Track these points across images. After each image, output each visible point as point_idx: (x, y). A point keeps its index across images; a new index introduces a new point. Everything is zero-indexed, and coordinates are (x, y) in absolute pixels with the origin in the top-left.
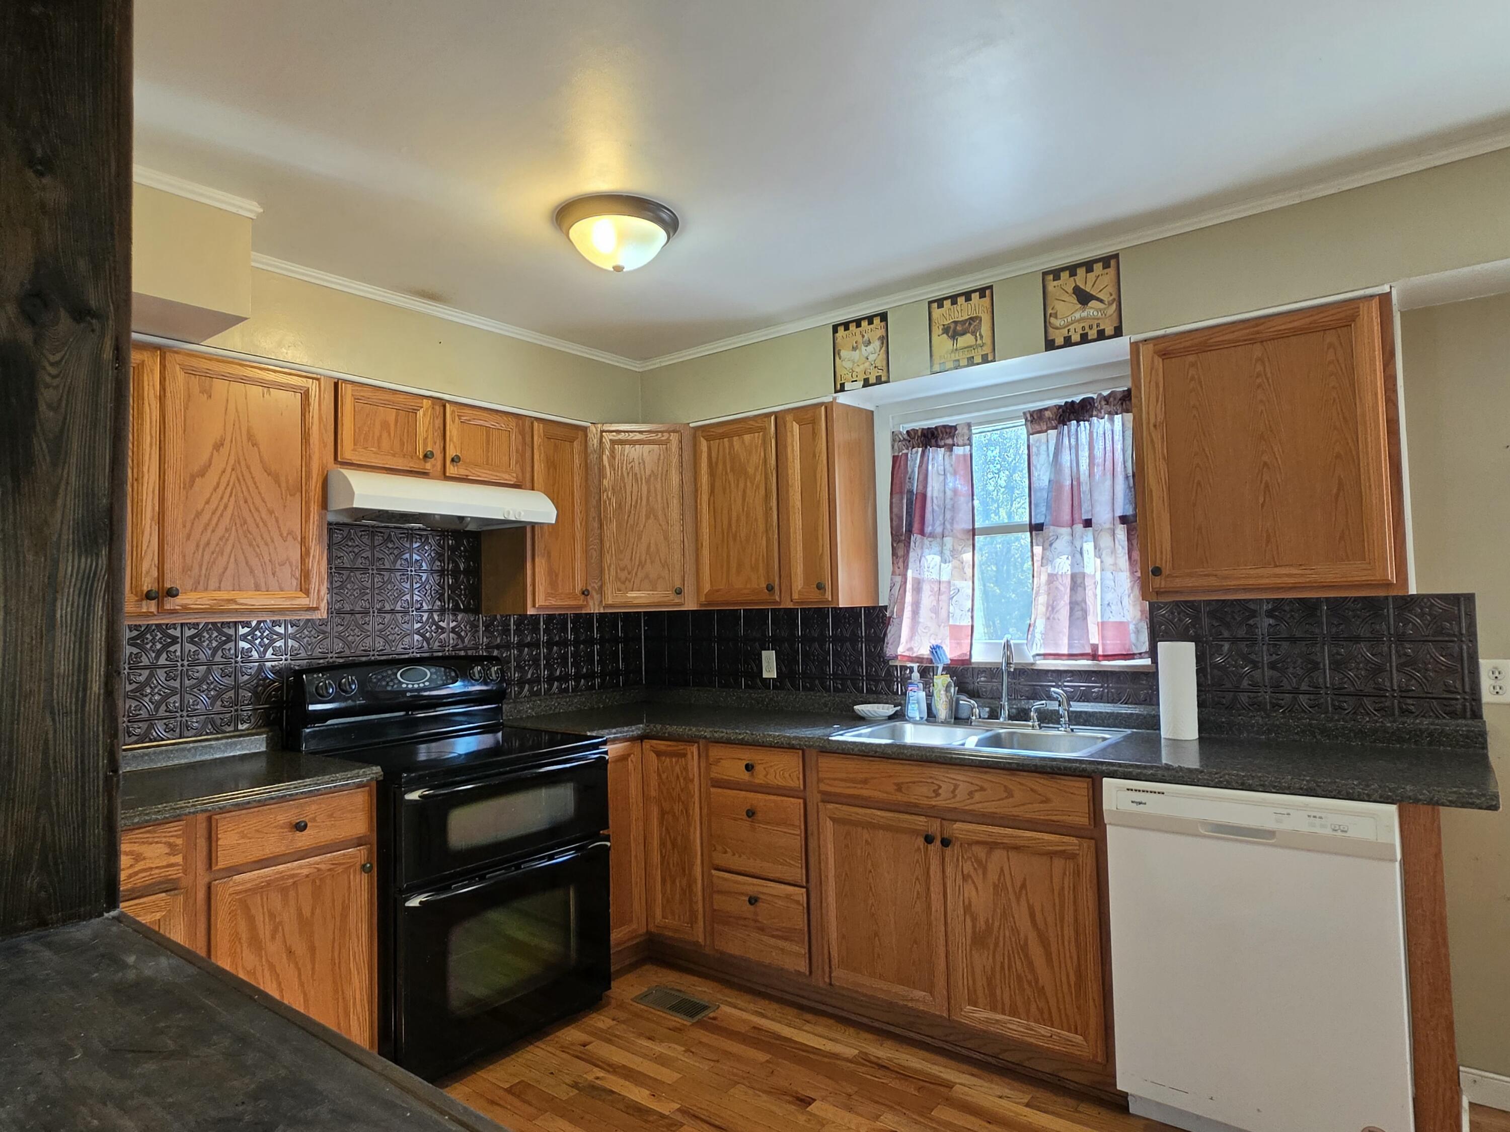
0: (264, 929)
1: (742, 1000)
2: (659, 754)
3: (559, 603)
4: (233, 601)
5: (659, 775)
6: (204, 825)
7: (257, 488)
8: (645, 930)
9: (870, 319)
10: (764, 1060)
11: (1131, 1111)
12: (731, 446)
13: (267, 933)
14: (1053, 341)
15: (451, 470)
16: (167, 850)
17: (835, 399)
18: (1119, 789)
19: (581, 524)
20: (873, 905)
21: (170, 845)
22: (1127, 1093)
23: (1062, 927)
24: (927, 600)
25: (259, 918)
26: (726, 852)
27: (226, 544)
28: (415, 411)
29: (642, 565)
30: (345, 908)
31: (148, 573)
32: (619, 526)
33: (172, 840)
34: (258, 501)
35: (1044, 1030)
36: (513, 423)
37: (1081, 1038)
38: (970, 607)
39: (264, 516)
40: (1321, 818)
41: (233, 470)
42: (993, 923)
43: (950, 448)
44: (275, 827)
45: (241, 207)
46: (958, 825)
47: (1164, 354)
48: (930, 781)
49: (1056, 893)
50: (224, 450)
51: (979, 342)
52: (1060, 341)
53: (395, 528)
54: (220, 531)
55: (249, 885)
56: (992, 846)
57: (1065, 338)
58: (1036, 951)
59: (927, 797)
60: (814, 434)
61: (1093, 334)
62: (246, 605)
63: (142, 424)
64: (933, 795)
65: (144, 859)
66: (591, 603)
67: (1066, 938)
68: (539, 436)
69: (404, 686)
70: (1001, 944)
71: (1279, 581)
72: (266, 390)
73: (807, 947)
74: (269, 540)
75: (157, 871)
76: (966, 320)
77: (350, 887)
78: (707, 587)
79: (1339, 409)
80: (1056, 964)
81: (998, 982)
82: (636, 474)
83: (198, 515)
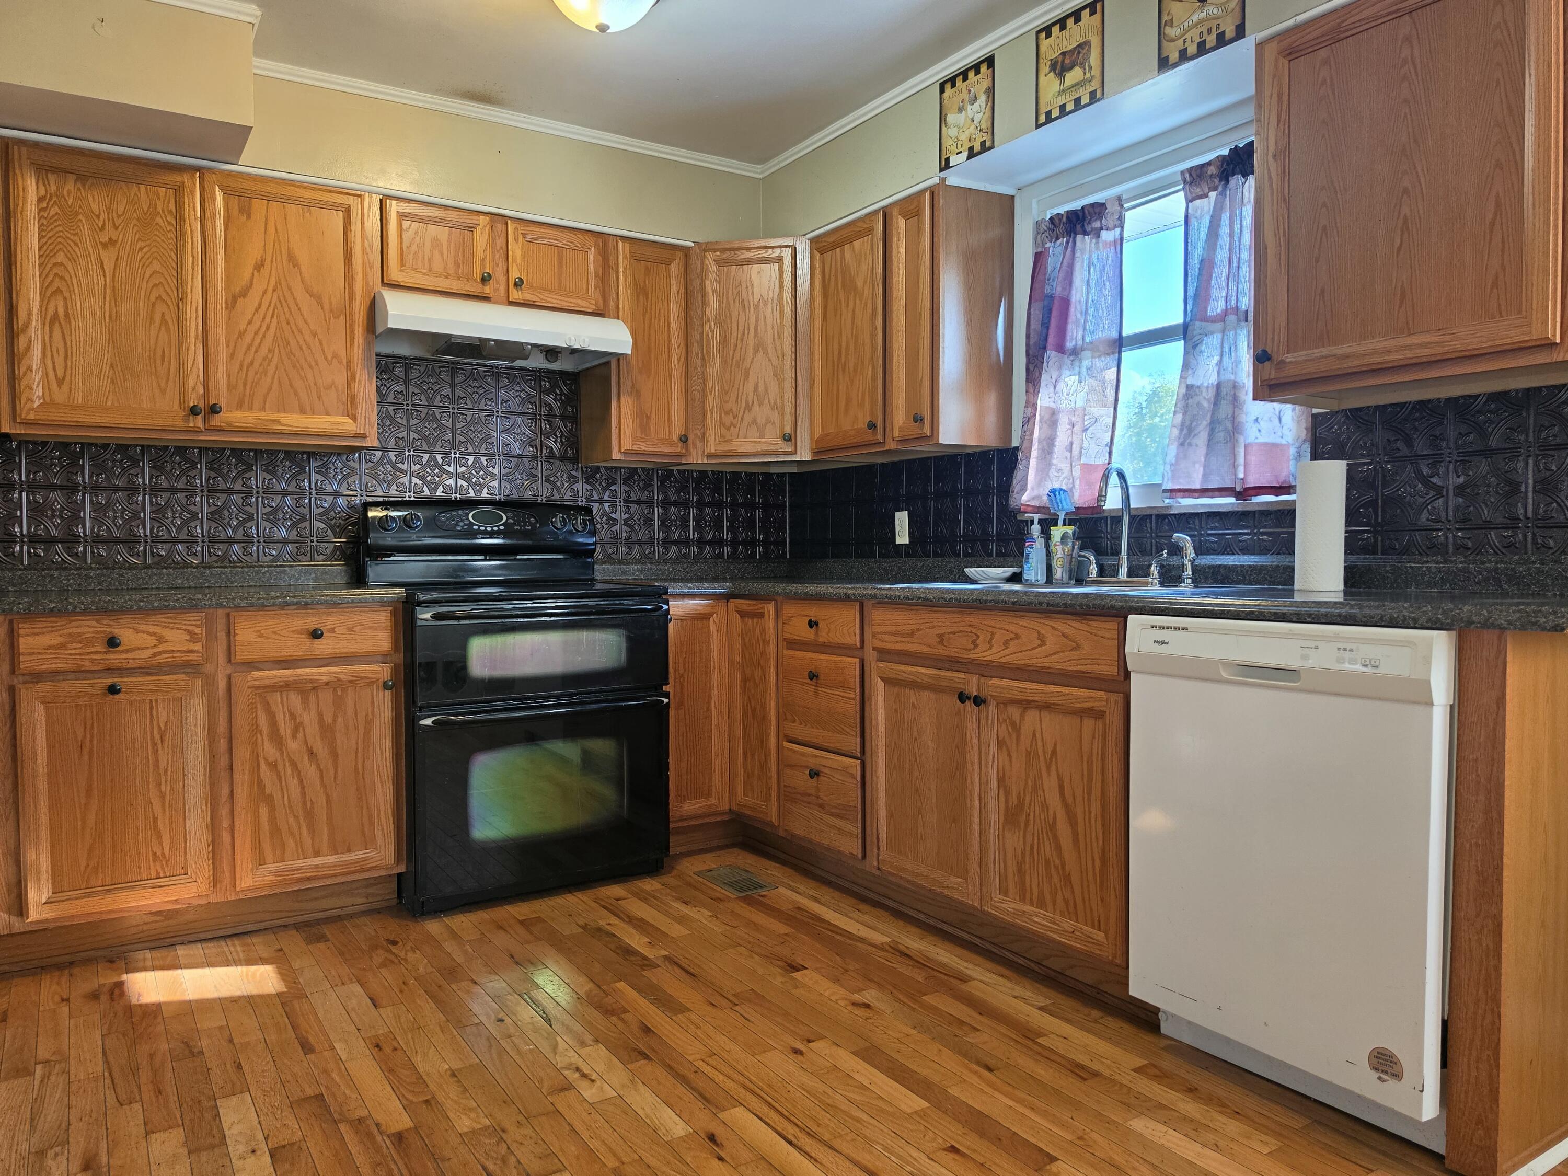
0: (285, 728)
1: (804, 885)
2: (743, 614)
3: (651, 449)
4: (277, 422)
5: (743, 639)
6: (224, 620)
7: (299, 309)
8: (728, 808)
9: (976, 68)
10: (783, 932)
11: (1162, 1031)
12: (843, 257)
13: (288, 731)
14: (1167, 58)
15: (515, 295)
16: (188, 638)
17: (943, 180)
18: (1143, 627)
19: (679, 361)
20: (917, 778)
21: (190, 633)
22: (1158, 1009)
23: (1089, 800)
24: (1062, 435)
25: (280, 717)
26: (794, 721)
27: (269, 365)
28: (471, 228)
29: (748, 408)
30: (369, 723)
31: (194, 389)
32: (724, 362)
33: (190, 628)
34: (301, 323)
35: (1068, 924)
36: (590, 241)
37: (1103, 934)
38: (1109, 440)
39: (307, 337)
40: (1351, 650)
41: (274, 290)
42: (1024, 799)
43: (1097, 233)
44: (293, 632)
45: (239, 12)
46: (995, 681)
47: (1290, 54)
48: (969, 629)
49: (1085, 759)
50: (265, 271)
51: (1088, 75)
52: (1174, 56)
53: (478, 365)
54: (264, 351)
55: (267, 682)
56: (1026, 704)
57: (1180, 52)
58: (1063, 829)
59: (966, 649)
60: (920, 228)
61: (1211, 40)
62: (290, 426)
63: (184, 245)
64: (972, 646)
65: (166, 641)
66: (694, 452)
67: (1093, 815)
68: (625, 257)
69: (476, 527)
70: (1032, 822)
71: (1409, 354)
72: (306, 209)
73: (860, 825)
74: (313, 363)
75: (178, 654)
76: (1075, 48)
77: (373, 702)
78: (818, 432)
79: (1503, 94)
80: (1082, 846)
81: (1027, 866)
82: (743, 300)
83: (241, 334)
